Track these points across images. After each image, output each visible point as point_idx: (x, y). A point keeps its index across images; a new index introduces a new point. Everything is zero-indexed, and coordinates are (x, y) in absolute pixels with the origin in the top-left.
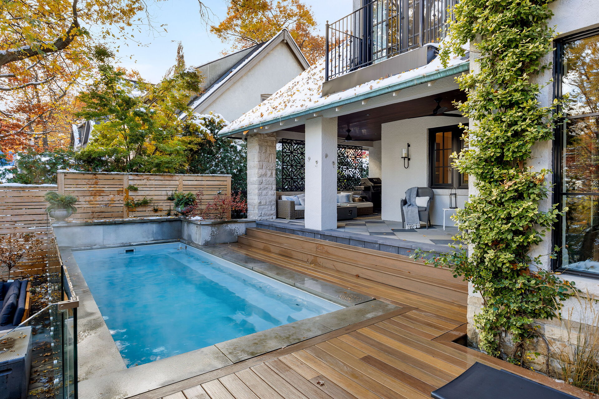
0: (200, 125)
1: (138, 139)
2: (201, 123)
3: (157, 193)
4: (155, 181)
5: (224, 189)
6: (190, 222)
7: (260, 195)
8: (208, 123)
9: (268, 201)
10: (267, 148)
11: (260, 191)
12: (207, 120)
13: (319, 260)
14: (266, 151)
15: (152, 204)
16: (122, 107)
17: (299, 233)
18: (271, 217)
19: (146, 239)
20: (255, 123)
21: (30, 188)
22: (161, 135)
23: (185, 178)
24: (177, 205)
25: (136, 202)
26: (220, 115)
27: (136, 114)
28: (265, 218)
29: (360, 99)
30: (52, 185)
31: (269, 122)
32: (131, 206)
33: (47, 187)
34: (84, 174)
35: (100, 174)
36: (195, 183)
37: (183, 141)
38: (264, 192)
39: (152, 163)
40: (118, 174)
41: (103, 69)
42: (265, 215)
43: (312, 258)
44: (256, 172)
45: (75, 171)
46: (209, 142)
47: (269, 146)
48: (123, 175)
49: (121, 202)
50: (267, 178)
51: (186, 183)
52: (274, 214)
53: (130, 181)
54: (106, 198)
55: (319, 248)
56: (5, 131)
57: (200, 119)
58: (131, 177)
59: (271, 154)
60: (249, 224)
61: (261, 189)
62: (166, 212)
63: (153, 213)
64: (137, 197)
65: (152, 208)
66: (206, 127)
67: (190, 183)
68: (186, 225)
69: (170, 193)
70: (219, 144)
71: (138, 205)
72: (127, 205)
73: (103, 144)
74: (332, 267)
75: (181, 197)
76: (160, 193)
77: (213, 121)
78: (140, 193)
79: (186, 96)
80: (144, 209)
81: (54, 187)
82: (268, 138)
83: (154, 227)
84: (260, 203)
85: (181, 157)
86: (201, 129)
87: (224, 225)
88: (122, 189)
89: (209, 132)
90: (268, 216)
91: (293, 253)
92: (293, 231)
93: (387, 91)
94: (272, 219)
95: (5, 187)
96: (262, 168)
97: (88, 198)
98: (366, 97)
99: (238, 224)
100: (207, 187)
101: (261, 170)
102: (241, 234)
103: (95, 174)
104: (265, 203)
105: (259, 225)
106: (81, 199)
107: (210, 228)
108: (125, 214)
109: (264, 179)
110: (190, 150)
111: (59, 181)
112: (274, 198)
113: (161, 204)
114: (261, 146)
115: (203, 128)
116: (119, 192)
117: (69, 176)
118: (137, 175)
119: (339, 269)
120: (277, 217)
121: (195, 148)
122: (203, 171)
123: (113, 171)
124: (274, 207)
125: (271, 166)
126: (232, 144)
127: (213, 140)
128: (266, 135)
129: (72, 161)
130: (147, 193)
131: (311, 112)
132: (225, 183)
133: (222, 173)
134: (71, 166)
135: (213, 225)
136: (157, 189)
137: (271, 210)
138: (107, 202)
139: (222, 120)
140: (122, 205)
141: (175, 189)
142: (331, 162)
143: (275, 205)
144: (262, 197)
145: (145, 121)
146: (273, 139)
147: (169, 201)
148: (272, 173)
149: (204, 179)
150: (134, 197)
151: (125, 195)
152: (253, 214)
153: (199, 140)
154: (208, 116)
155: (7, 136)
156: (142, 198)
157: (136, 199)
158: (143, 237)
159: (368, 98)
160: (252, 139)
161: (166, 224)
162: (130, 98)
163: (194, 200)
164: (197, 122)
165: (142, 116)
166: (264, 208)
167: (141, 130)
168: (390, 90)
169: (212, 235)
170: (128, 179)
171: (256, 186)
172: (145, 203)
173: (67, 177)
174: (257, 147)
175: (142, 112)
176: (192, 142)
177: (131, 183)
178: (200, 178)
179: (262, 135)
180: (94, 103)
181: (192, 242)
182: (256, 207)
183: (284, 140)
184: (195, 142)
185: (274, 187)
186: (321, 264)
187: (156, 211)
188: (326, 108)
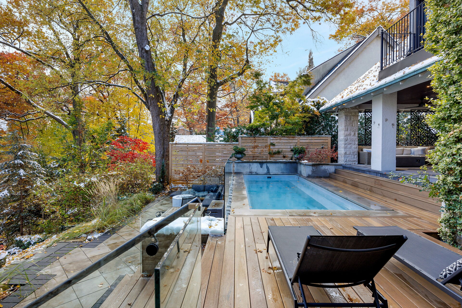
0: (310, 106)
1: (275, 117)
2: (311, 105)
3: (285, 147)
4: (284, 140)
5: (326, 145)
6: (301, 164)
7: (345, 148)
8: (316, 104)
9: (351, 152)
10: (351, 117)
11: (346, 146)
12: (315, 102)
13: (373, 189)
14: (351, 119)
15: (282, 153)
16: (267, 101)
17: (367, 172)
18: (354, 163)
19: (277, 172)
20: (338, 103)
21: (228, 144)
22: (287, 114)
23: (301, 138)
24: (295, 154)
25: (274, 152)
26: (324, 98)
27: (275, 104)
28: (349, 163)
29: (397, 81)
30: (236, 143)
31: (345, 101)
32: (272, 154)
33: (234, 144)
34: (249, 137)
35: (257, 137)
36: (307, 141)
37: (300, 117)
38: (349, 146)
39: (282, 130)
40: (265, 137)
41: (258, 83)
42: (349, 161)
43: (370, 187)
44: (343, 133)
45: (246, 136)
46: (316, 116)
47: (353, 116)
48: (268, 137)
49: (267, 152)
50: (351, 137)
51: (302, 141)
52: (356, 161)
53: (271, 141)
54: (260, 150)
55: (377, 182)
56: (220, 118)
57: (311, 102)
58: (272, 138)
59: (355, 121)
60: (338, 166)
61: (346, 144)
62: (290, 158)
63: (282, 158)
64: (274, 149)
65: (282, 155)
66: (314, 106)
67: (304, 141)
68: (299, 165)
69: (292, 147)
70: (323, 117)
71: (275, 153)
72: (270, 153)
73: (259, 121)
74: (381, 193)
75: (297, 149)
76: (286, 147)
77: (319, 102)
78: (276, 147)
79: (302, 90)
80: (278, 156)
81: (237, 144)
82: (352, 110)
83: (282, 165)
84: (346, 153)
85: (298, 126)
86: (311, 108)
87: (321, 166)
88: (267, 145)
89: (315, 109)
90: (352, 162)
91: (359, 184)
92: (364, 171)
93: (414, 74)
94: (355, 164)
95: (219, 144)
96: (347, 130)
97: (251, 150)
98: (401, 79)
99: (330, 166)
100: (315, 143)
101: (346, 132)
102: (332, 172)
103: (254, 137)
104: (349, 153)
105: (344, 167)
106: (248, 150)
107: (311, 167)
108: (269, 158)
109: (349, 137)
110: (304, 122)
111: (239, 141)
112: (357, 150)
113: (287, 153)
114: (346, 116)
115: (312, 107)
116: (266, 147)
117: (243, 138)
118: (275, 137)
119: (385, 195)
120: (359, 163)
121: (307, 120)
122: (313, 134)
123: (263, 135)
124: (356, 156)
125: (354, 129)
126: (332, 116)
127: (318, 114)
128: (350, 109)
129: (245, 131)
130: (280, 147)
131: (369, 92)
132: (327, 141)
133: (326, 135)
134: (244, 133)
135: (313, 165)
136: (285, 145)
137: (354, 158)
138: (260, 152)
139: (325, 101)
140: (267, 153)
141: (295, 145)
142: (391, 124)
143: (357, 155)
144: (347, 150)
145: (279, 107)
146: (357, 110)
147: (292, 152)
148: (355, 134)
149: (312, 138)
150: (273, 149)
151: (268, 148)
152: (341, 160)
153: (310, 115)
154: (316, 100)
155: (221, 120)
156: (277, 150)
157: (274, 150)
158: (276, 171)
159: (403, 79)
160: (341, 112)
161: (288, 164)
162: (271, 96)
163: (304, 151)
164: (309, 104)
165: (277, 105)
166: (348, 157)
167: (277, 112)
168: (415, 73)
169: (313, 172)
170: (270, 139)
171: (343, 142)
172: (279, 153)
173: (242, 139)
174: (344, 117)
175: (277, 103)
176: (306, 116)
177: (272, 141)
178: (310, 138)
179: (347, 109)
180: (254, 101)
181: (302, 175)
182: (343, 155)
183: (366, 111)
184: (307, 117)
185: (357, 143)
186: (375, 191)
187: (284, 157)
188: (378, 89)
